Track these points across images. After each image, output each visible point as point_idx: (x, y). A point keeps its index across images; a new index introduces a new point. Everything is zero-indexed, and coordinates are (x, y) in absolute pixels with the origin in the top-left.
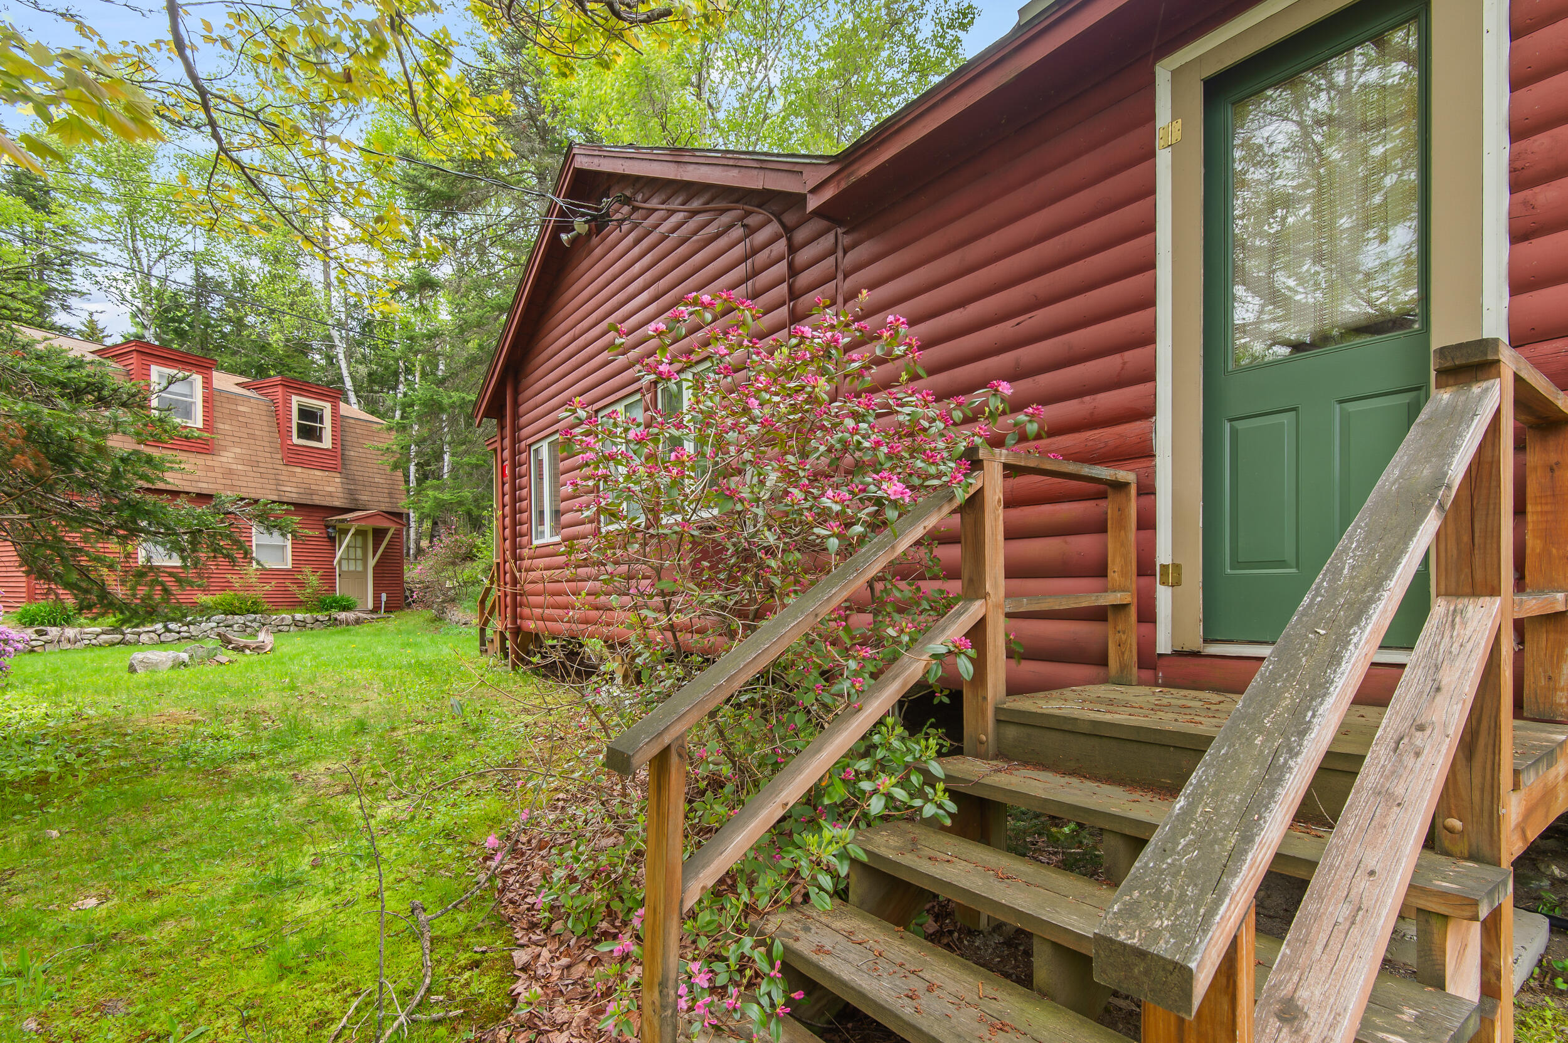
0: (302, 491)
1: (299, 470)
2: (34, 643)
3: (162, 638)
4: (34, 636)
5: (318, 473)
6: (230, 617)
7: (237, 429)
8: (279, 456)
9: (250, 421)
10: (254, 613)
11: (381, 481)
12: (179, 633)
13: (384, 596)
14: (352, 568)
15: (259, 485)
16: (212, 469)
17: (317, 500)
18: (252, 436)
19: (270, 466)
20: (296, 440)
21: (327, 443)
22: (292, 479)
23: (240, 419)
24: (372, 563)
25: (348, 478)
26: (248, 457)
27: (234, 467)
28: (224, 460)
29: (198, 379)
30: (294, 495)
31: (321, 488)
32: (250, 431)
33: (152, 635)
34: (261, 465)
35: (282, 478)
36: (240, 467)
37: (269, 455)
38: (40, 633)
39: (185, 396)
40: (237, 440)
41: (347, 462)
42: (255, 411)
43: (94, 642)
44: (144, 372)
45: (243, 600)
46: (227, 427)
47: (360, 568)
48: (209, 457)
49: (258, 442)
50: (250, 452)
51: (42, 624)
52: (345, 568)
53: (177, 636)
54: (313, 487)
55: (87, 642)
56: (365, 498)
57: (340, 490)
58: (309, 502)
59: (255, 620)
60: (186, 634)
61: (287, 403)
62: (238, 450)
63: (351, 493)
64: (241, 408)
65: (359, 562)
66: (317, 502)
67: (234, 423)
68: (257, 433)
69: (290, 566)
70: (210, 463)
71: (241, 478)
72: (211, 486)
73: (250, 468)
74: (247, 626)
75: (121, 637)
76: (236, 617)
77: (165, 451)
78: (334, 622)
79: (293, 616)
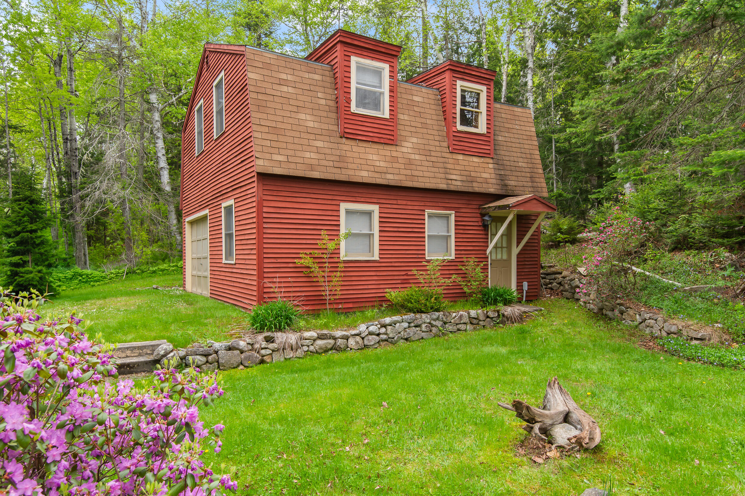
0: (464, 178)
1: (461, 157)
2: (263, 352)
3: (366, 342)
4: (264, 344)
5: (475, 159)
6: (418, 316)
7: (413, 119)
8: (445, 144)
9: (422, 110)
10: (437, 310)
11: (524, 165)
12: (378, 335)
13: (525, 285)
14: (499, 257)
15: (432, 175)
16: (395, 159)
17: (477, 188)
18: (424, 125)
19: (439, 154)
20: (460, 127)
21: (482, 128)
22: (457, 167)
23: (416, 109)
24: (515, 251)
25: (499, 164)
26: (422, 147)
27: (413, 157)
28: (405, 150)
29: (386, 67)
30: (459, 183)
31: (478, 175)
32: (423, 120)
33: (358, 339)
34: (433, 154)
35: (449, 166)
36: (417, 157)
37: (437, 143)
38: (269, 340)
39: (375, 87)
40: (413, 129)
41: (497, 147)
42: (426, 100)
43: (312, 348)
44: (346, 63)
45: (428, 297)
46: (406, 117)
47: (505, 257)
48: (393, 148)
49: (430, 132)
50: (424, 142)
51: (270, 329)
52: (494, 257)
53: (377, 338)
54: (473, 174)
55: (305, 348)
56: (512, 183)
57: (493, 176)
58: (470, 190)
59: (438, 319)
60: (384, 337)
61: (453, 87)
62: (414, 140)
63: (502, 178)
64: (416, 98)
65: (505, 250)
66: (477, 190)
67: (411, 113)
68: (428, 122)
69: (453, 257)
70: (394, 154)
71: (419, 168)
72: (396, 177)
73: (424, 158)
74: (433, 326)
75: (332, 341)
76: (424, 316)
77: (361, 144)
78: (504, 320)
79: (469, 313)
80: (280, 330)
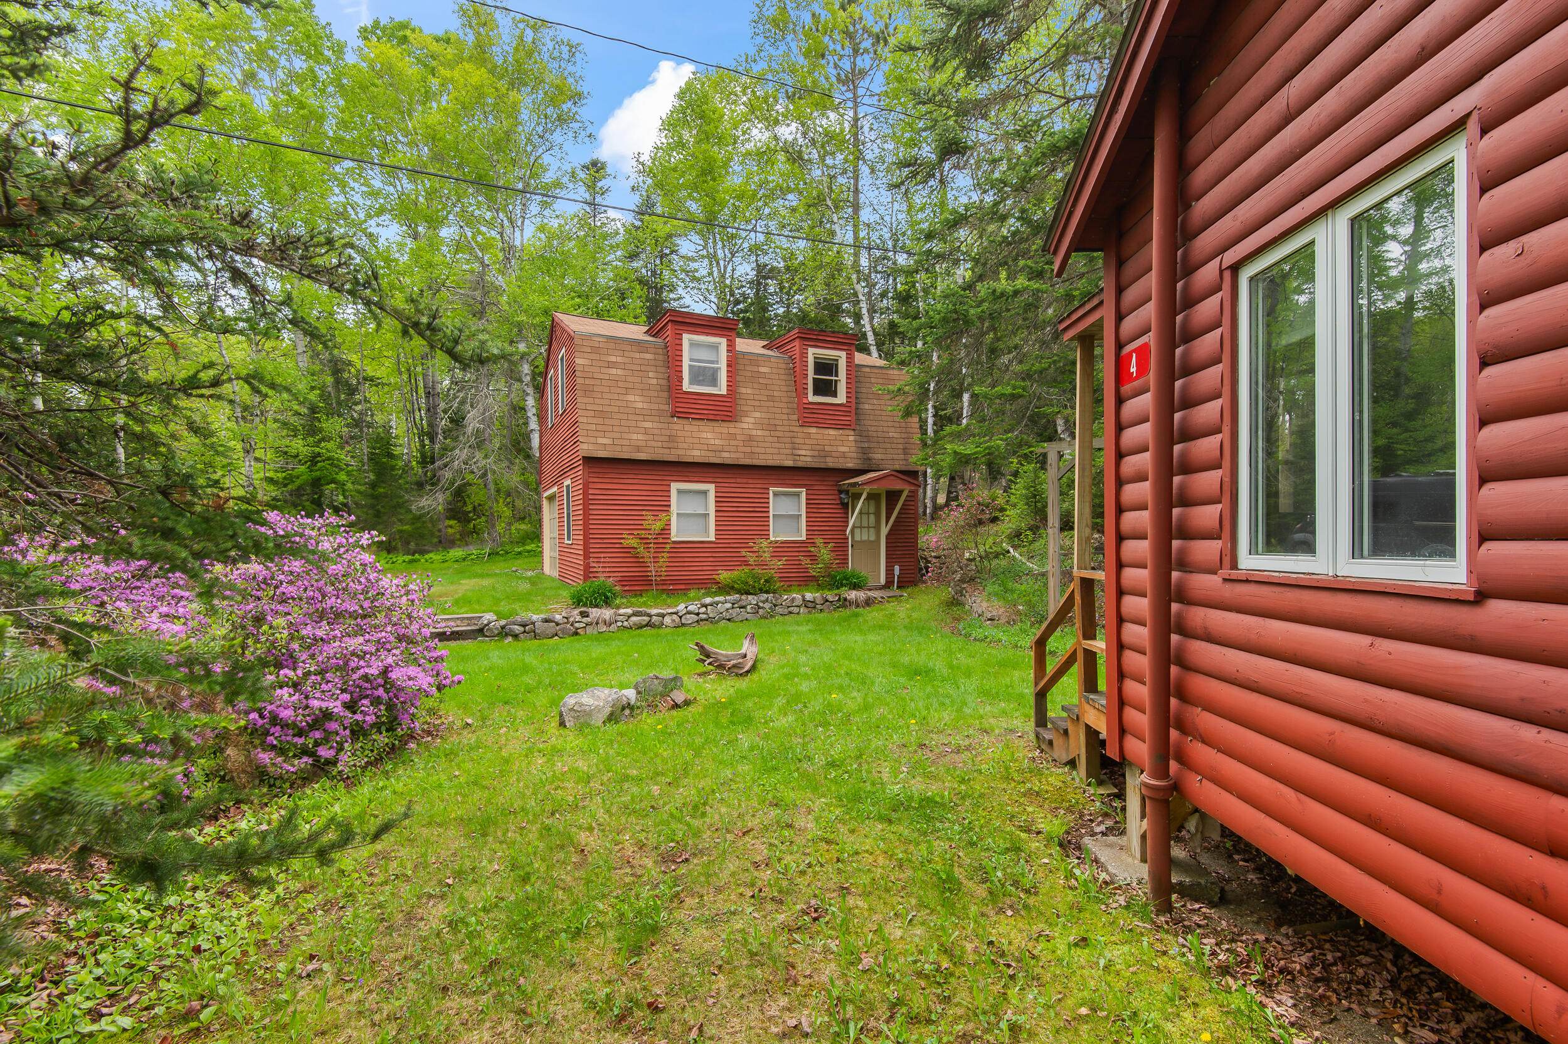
0: (816, 453)
1: (814, 430)
2: (577, 625)
3: (683, 621)
4: (578, 618)
5: (832, 432)
6: (744, 597)
7: (757, 392)
8: (795, 417)
9: (770, 382)
10: (767, 592)
11: (895, 435)
12: (698, 614)
13: (897, 568)
14: (865, 538)
15: (776, 451)
16: (733, 436)
17: (831, 463)
18: (771, 398)
19: (787, 429)
20: (812, 398)
21: (841, 398)
22: (807, 441)
23: (761, 381)
24: (885, 530)
25: (862, 435)
26: (766, 421)
27: (754, 433)
28: (745, 426)
29: (723, 342)
30: (809, 459)
31: (835, 449)
32: (770, 393)
33: (675, 617)
34: (778, 428)
35: (797, 441)
36: (759, 433)
37: (785, 417)
38: (584, 615)
39: (712, 362)
40: (757, 403)
41: (862, 417)
42: (774, 371)
43: (626, 624)
44: (677, 342)
45: (757, 578)
46: (749, 391)
47: (872, 538)
48: (731, 425)
49: (776, 404)
50: (769, 416)
51: (585, 605)
52: (857, 538)
53: (696, 618)
54: (827, 448)
55: (619, 624)
56: (879, 456)
57: (853, 449)
58: (823, 466)
59: (767, 600)
60: (704, 616)
61: (804, 355)
62: (758, 415)
63: (864, 452)
64: (762, 370)
65: (872, 530)
66: (831, 465)
67: (756, 386)
68: (776, 394)
69: (804, 538)
70: (732, 431)
71: (760, 444)
72: (733, 455)
73: (767, 433)
74: (759, 608)
75: (647, 619)
76: (750, 597)
77: (694, 422)
78: (844, 603)
79: (803, 596)
80: (596, 606)
